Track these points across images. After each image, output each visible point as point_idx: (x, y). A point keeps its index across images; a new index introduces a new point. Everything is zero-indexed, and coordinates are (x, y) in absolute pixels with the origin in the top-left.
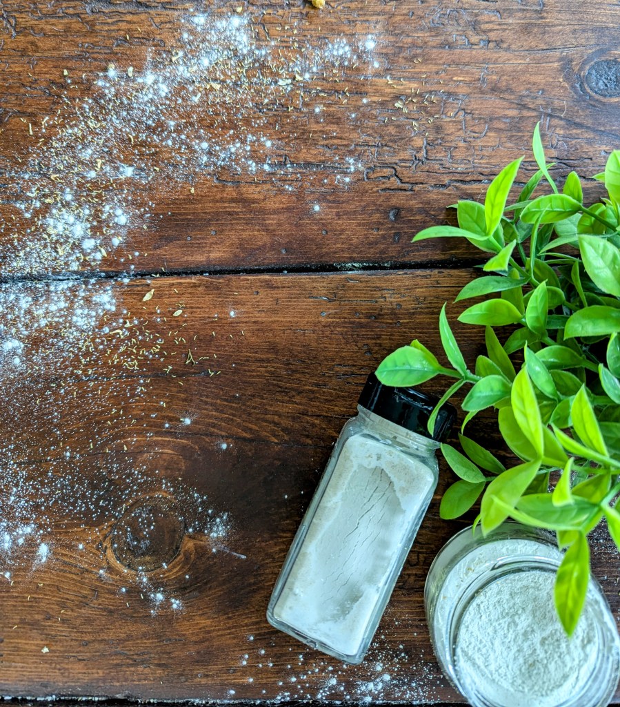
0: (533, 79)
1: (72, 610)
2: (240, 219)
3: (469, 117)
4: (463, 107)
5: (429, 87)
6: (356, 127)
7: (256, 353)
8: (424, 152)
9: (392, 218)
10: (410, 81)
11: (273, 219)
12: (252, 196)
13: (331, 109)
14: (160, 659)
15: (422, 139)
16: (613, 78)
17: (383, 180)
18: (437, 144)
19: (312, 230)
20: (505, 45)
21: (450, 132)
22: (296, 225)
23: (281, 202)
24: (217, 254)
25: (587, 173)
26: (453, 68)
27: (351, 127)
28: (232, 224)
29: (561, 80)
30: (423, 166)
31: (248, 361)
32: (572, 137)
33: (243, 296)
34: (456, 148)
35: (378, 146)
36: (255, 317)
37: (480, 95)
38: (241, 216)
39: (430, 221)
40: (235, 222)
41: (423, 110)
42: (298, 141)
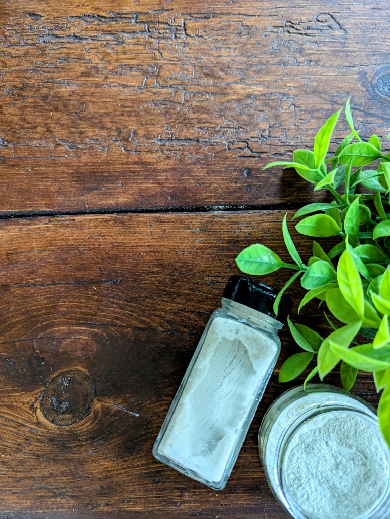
0: (341, 85)
1: (10, 455)
2: (140, 176)
3: (297, 109)
4: (293, 103)
5: (270, 90)
6: (220, 116)
7: (149, 267)
8: (267, 132)
9: (245, 175)
10: (257, 86)
11: (163, 176)
12: (148, 160)
13: (204, 104)
14: (73, 492)
15: (266, 123)
17: (239, 150)
18: (276, 127)
19: (190, 183)
20: (321, 64)
21: (285, 119)
22: (179, 180)
23: (168, 165)
24: (123, 199)
26: (286, 78)
27: (217, 116)
28: (134, 179)
29: (360, 86)
30: (267, 141)
31: (143, 273)
32: (368, 123)
33: (141, 228)
34: (289, 129)
35: (235, 128)
36: (149, 242)
37: (305, 95)
38: (140, 173)
39: (271, 178)
40: (136, 177)
41: (267, 105)
42: (181, 125)
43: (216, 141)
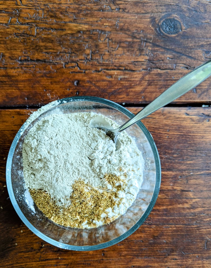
0: (138, 25)
2: (7, 84)
3: (110, 41)
4: (108, 37)
5: (93, 28)
6: (60, 44)
8: (90, 56)
9: (76, 84)
10: (84, 25)
11: (21, 84)
12: (12, 74)
13: (49, 36)
15: (90, 50)
16: (172, 26)
17: (72, 68)
18: (96, 53)
19: (39, 90)
20: (127, 11)
21: (102, 48)
22: (33, 87)
23: (26, 77)
25: (161, 67)
26: (104, 20)
27: (58, 45)
28: (3, 87)
29: (151, 26)
30: (90, 62)
32: (155, 51)
33: (8, 118)
34: (104, 55)
35: (70, 53)
36: (12, 128)
37: (115, 32)
38: (7, 83)
39: (92, 86)
40: (4, 85)
41: (90, 38)
42: (34, 50)
43: (57, 62)
